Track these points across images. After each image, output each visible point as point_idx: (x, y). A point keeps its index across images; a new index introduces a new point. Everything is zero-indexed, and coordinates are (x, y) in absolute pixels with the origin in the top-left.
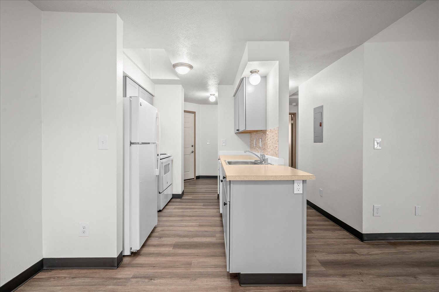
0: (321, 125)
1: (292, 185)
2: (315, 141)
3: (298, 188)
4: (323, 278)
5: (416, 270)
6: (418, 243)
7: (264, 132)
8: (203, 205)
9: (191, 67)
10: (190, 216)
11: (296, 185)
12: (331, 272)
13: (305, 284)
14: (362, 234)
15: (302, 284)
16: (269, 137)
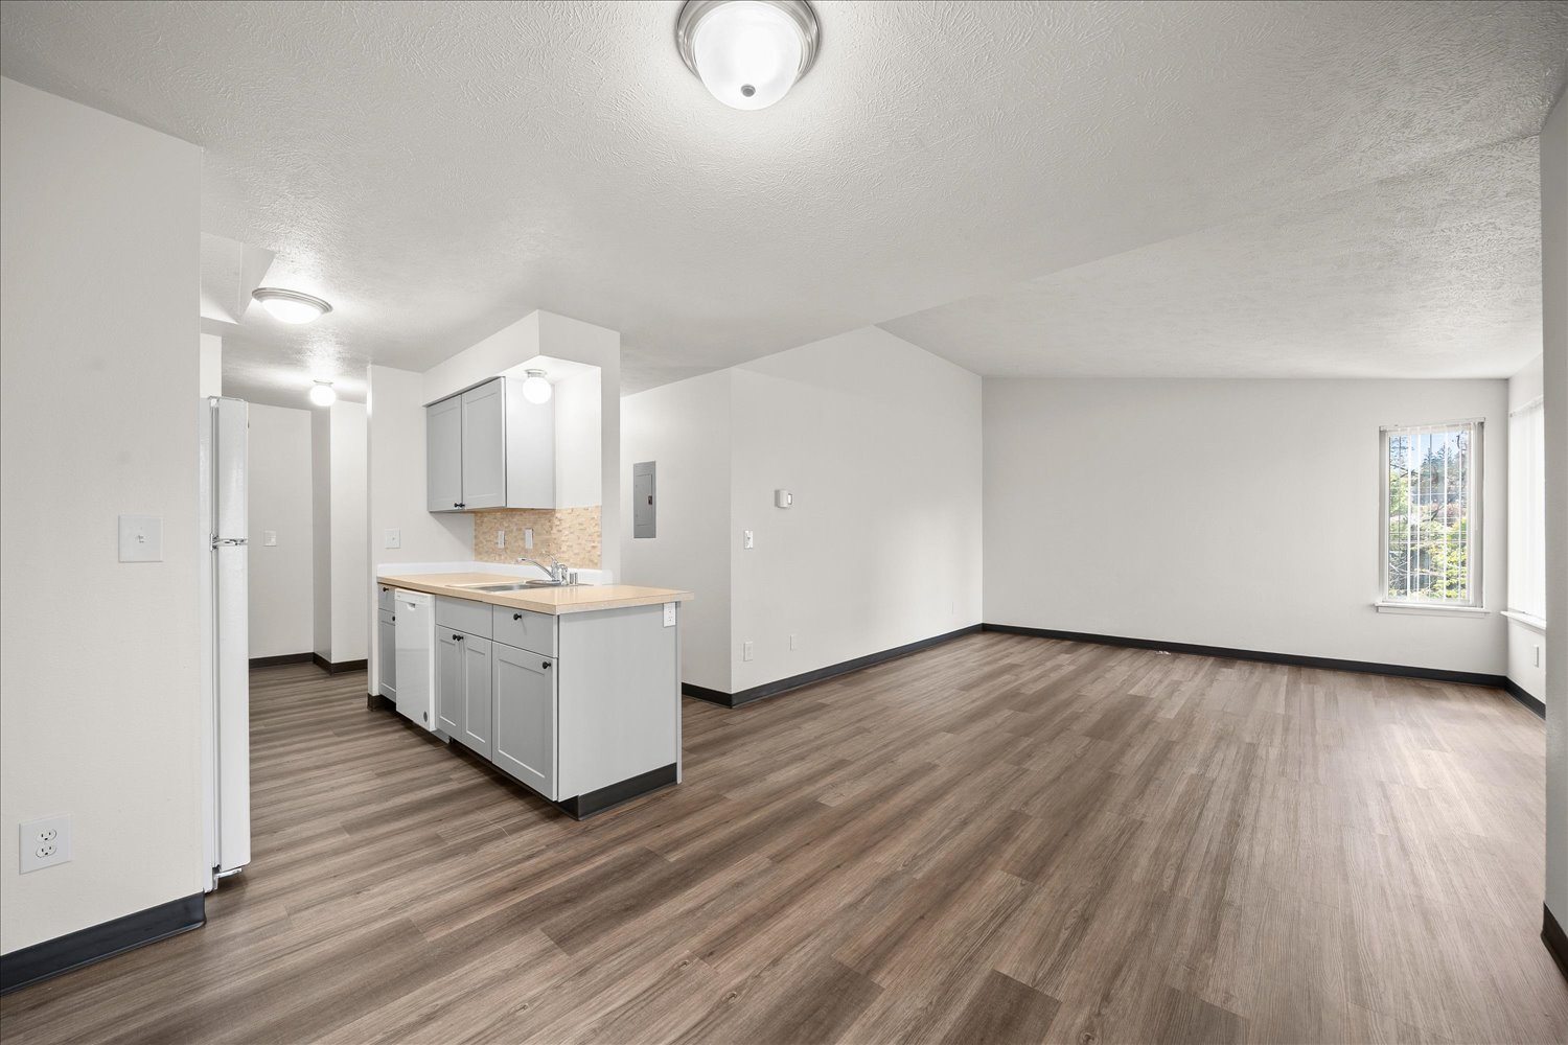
0: (650, 502)
1: (660, 613)
2: (637, 536)
3: (669, 616)
4: (701, 766)
5: (798, 720)
6: (794, 692)
7: (548, 513)
8: (338, 735)
9: (327, 308)
10: (318, 768)
11: (666, 611)
12: (706, 755)
13: (679, 781)
14: (730, 695)
15: (676, 780)
16: (565, 525)
